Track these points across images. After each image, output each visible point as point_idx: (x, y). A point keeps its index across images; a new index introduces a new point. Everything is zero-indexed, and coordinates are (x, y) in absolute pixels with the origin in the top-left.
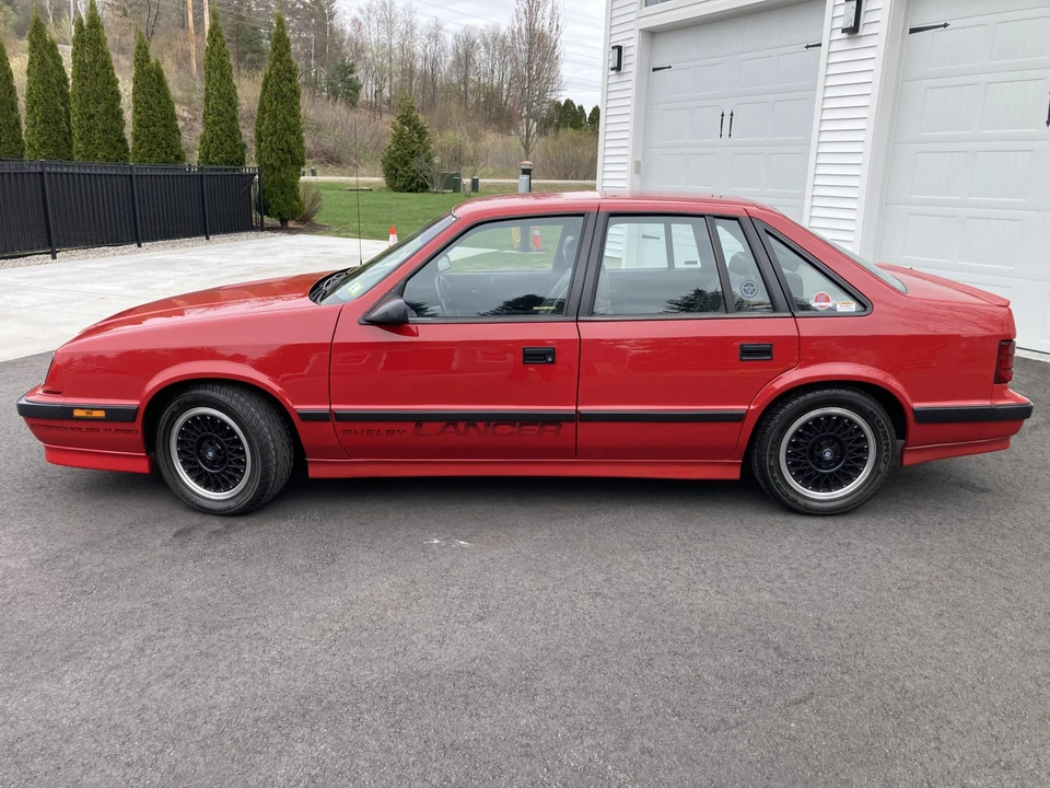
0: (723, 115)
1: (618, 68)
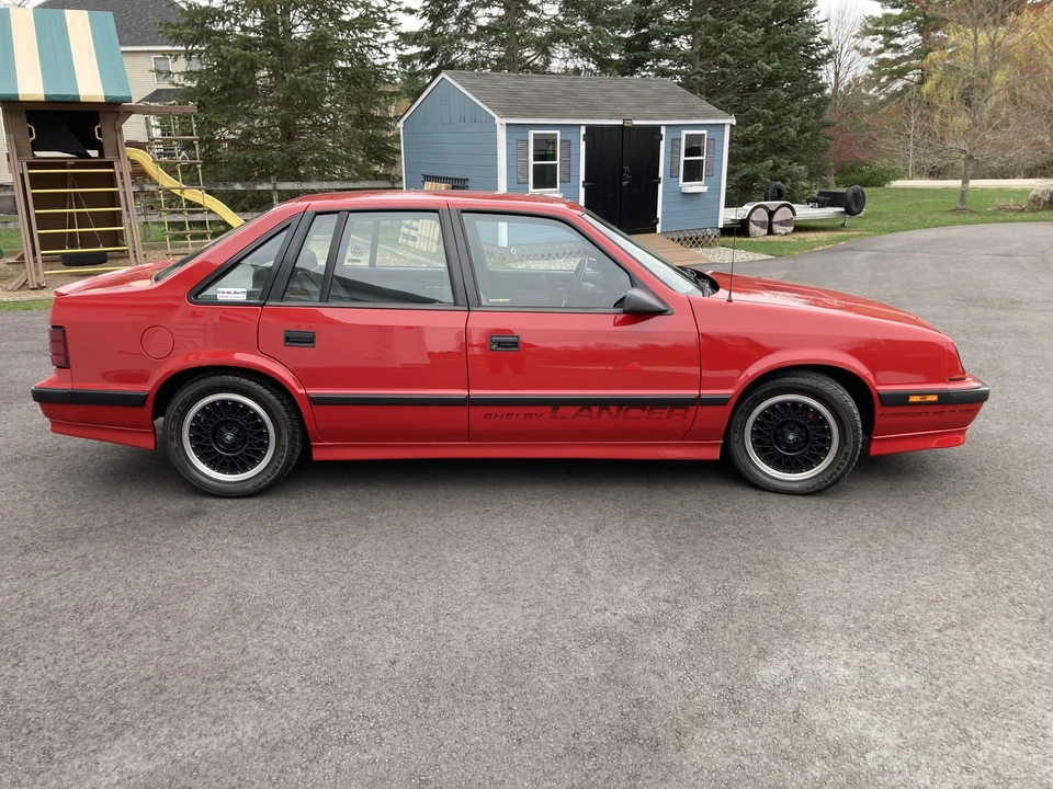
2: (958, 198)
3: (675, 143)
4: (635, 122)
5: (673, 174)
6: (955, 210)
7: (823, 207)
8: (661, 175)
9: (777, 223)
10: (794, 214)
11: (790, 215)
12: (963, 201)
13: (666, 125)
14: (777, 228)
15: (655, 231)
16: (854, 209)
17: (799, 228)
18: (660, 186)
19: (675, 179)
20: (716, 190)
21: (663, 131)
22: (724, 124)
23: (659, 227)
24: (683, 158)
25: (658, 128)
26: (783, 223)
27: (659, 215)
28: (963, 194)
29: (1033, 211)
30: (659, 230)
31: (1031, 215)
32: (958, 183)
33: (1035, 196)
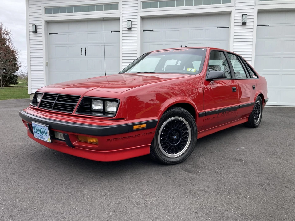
0: (82, 49)
1: (35, 32)
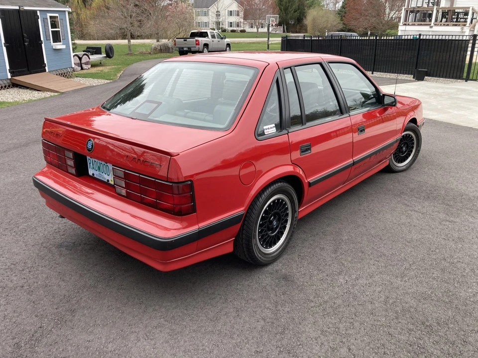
2: (127, 49)
3: (45, 20)
4: (26, 8)
5: (47, 39)
6: (128, 54)
7: (93, 55)
8: (42, 39)
9: (84, 63)
10: (90, 59)
11: (88, 60)
12: (130, 50)
13: (40, 10)
14: (84, 66)
15: (45, 71)
16: (111, 55)
17: (93, 66)
18: (43, 45)
19: (49, 41)
20: (68, 46)
21: (39, 14)
22: (65, 11)
23: (47, 68)
24: (51, 30)
25: (35, 12)
26: (87, 63)
27: (46, 62)
28: (129, 46)
29: (155, 54)
30: (47, 70)
31: (154, 56)
32: (125, 42)
33: (155, 47)
